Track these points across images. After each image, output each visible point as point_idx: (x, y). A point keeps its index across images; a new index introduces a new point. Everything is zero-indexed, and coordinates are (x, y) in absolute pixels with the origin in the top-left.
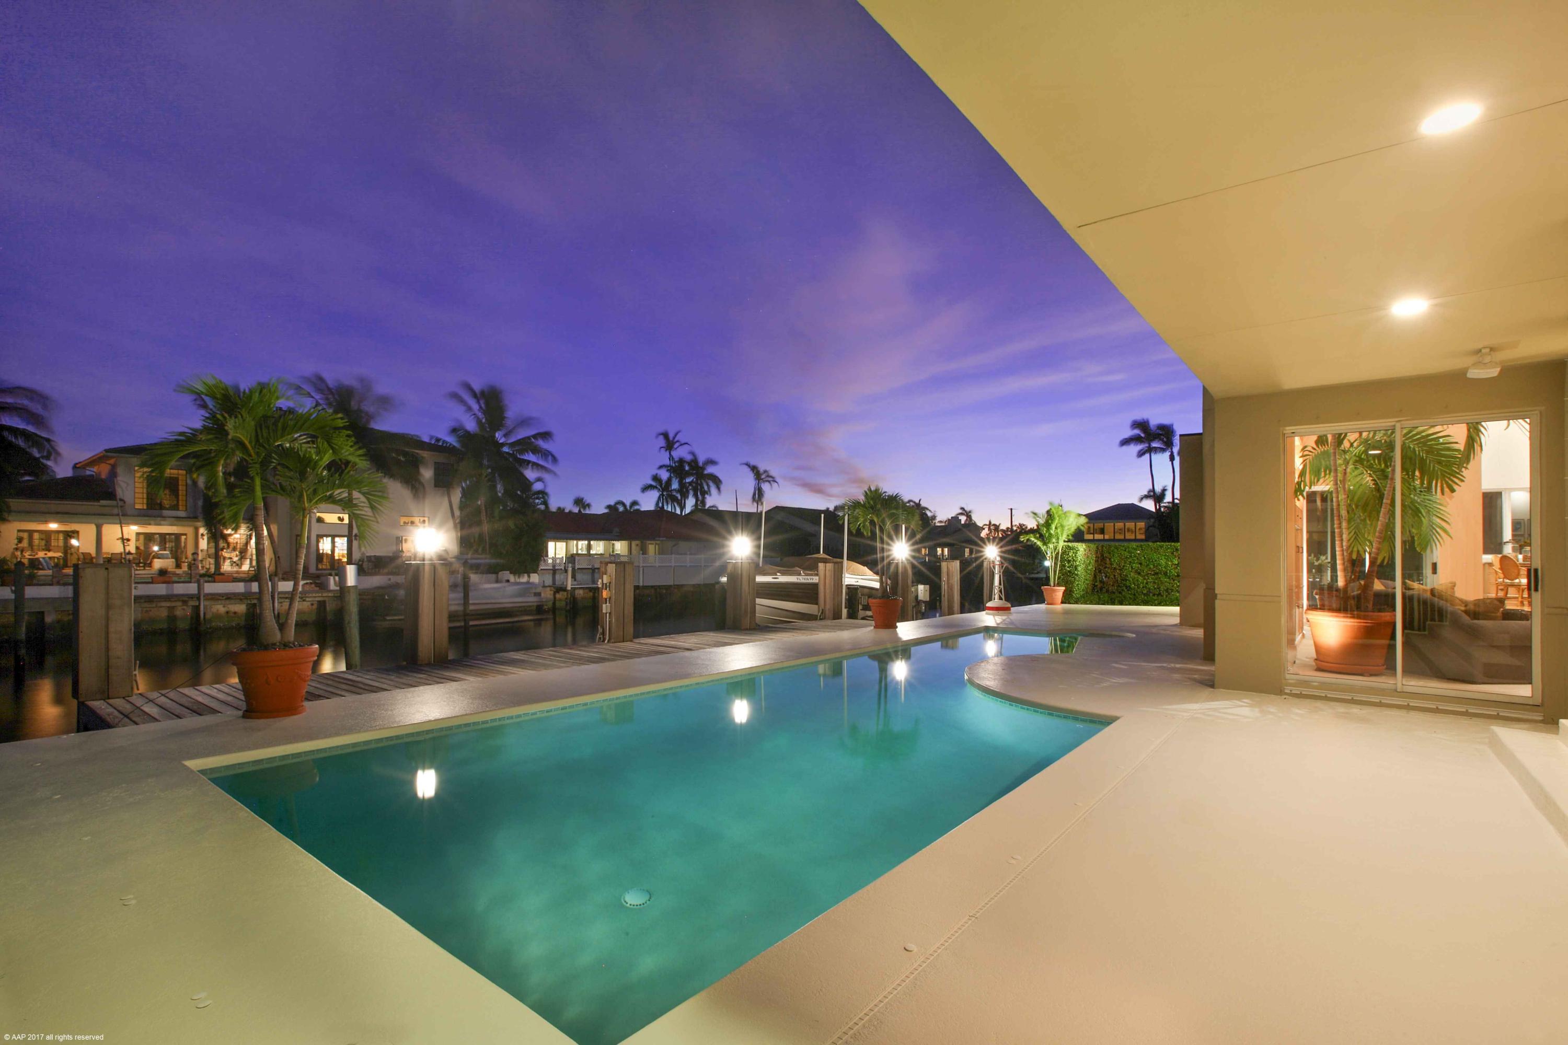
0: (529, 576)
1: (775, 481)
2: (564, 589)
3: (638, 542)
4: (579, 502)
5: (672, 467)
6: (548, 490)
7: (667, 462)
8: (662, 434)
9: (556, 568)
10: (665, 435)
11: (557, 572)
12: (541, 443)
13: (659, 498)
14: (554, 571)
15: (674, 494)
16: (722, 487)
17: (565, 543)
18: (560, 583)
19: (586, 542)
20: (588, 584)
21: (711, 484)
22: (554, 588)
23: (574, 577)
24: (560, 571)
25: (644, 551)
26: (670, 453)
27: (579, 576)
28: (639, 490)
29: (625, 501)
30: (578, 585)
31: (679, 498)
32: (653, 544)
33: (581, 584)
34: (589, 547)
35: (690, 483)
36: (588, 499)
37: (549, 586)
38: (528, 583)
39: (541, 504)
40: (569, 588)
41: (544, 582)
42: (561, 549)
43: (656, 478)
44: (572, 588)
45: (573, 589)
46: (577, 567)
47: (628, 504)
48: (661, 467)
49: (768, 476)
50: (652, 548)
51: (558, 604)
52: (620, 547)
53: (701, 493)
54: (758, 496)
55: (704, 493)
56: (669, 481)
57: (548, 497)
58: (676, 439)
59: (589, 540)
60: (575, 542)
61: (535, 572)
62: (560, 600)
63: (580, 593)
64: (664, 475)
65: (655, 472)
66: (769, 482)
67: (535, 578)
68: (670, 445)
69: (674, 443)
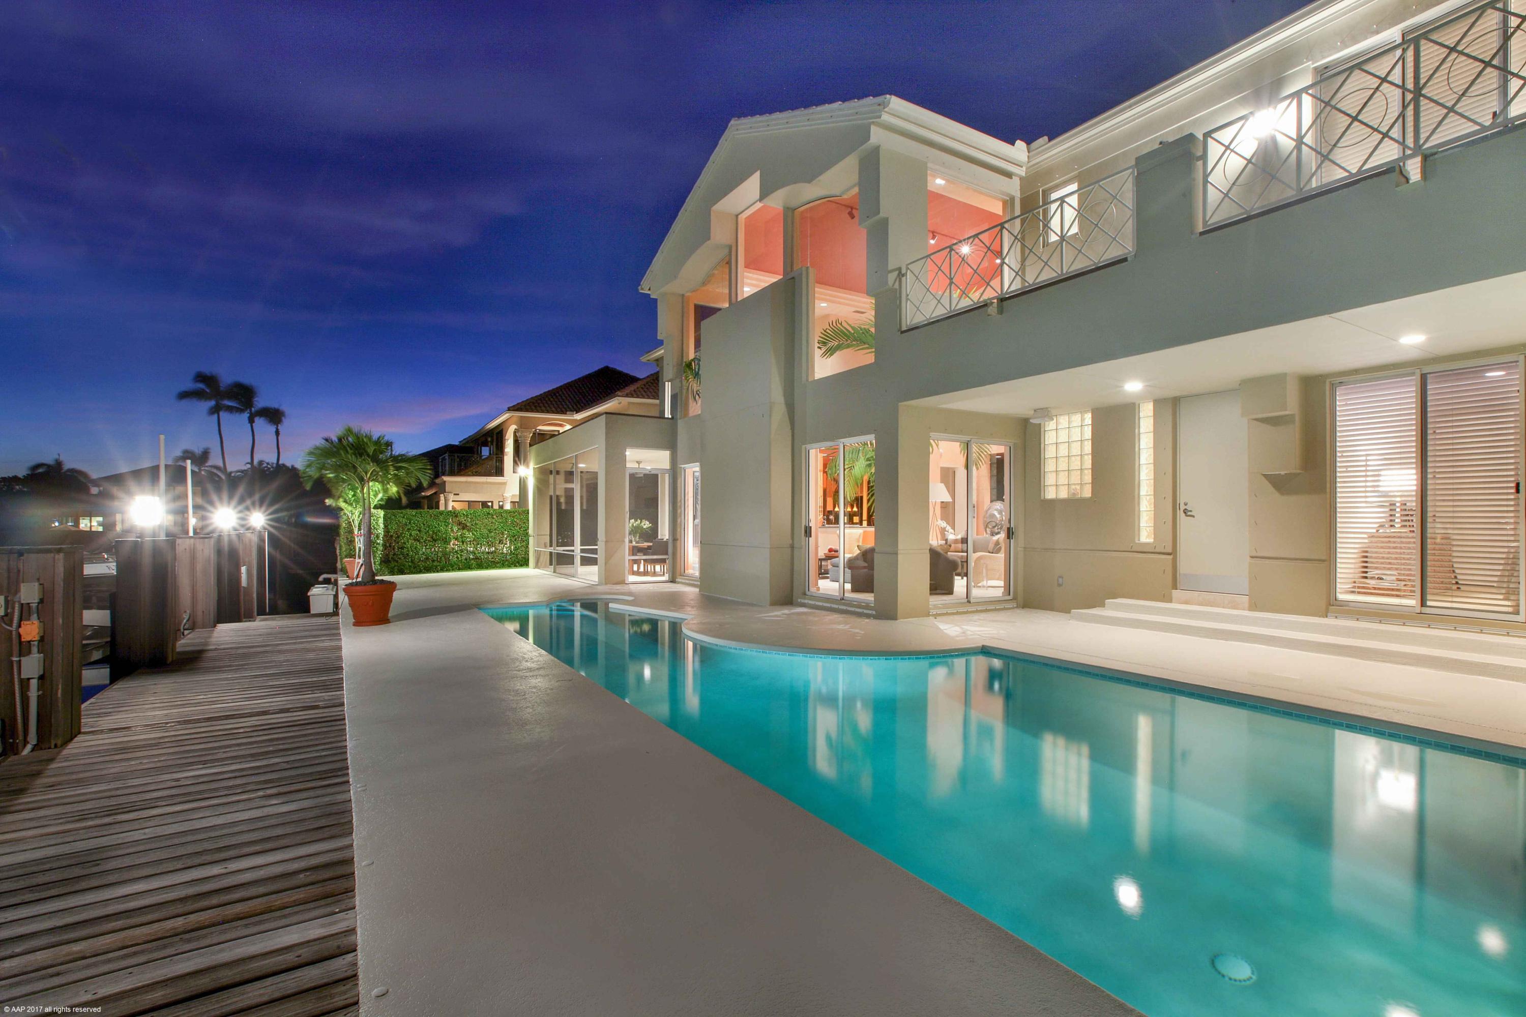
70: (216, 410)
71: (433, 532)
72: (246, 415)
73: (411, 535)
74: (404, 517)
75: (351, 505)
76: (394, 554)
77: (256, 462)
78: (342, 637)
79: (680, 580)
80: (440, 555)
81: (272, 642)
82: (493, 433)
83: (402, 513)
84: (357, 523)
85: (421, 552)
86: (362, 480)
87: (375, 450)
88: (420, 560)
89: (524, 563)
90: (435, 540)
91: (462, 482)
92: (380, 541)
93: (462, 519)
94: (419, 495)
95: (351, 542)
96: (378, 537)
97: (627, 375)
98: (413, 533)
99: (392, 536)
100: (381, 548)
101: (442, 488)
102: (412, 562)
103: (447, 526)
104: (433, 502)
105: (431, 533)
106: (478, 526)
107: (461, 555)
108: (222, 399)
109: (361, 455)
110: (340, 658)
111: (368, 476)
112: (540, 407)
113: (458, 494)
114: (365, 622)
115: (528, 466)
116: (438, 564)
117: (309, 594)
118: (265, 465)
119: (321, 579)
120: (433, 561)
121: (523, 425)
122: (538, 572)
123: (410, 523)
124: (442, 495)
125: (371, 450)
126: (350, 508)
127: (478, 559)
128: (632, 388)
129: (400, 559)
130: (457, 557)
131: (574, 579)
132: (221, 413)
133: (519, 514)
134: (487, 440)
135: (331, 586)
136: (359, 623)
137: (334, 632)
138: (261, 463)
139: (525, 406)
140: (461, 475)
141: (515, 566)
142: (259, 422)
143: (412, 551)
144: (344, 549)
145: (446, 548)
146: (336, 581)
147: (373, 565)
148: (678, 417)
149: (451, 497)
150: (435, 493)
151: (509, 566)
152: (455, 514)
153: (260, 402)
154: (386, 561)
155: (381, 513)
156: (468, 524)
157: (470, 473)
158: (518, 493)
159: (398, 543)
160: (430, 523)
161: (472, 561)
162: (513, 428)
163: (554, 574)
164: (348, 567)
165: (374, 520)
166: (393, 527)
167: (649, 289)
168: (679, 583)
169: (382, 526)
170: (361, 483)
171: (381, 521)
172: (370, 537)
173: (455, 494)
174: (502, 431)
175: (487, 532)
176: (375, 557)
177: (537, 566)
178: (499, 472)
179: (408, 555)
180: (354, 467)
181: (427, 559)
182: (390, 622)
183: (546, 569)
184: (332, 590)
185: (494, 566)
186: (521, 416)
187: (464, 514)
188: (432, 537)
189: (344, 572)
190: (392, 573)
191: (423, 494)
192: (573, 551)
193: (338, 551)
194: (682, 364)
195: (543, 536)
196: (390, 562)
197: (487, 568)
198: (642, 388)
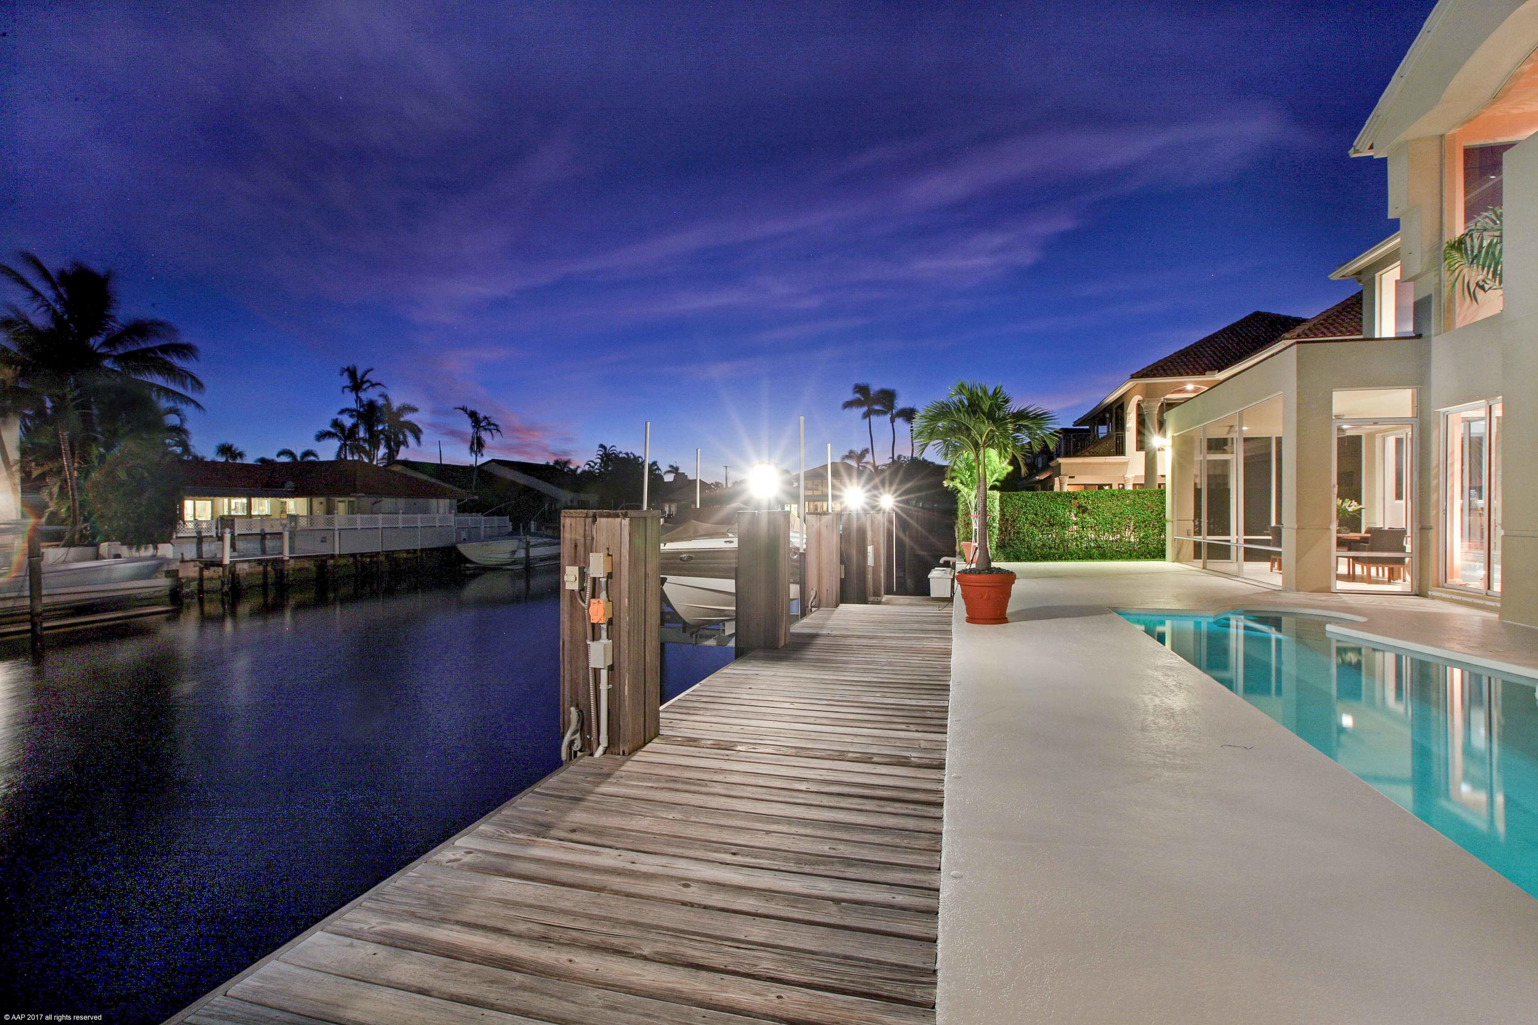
0: (156, 548)
1: (498, 430)
2: (220, 564)
3: (322, 499)
4: (225, 450)
5: (358, 412)
6: (187, 426)
7: (353, 405)
8: (348, 370)
9: (204, 534)
10: (352, 373)
11: (204, 539)
12: (177, 361)
13: (341, 448)
14: (200, 539)
15: (361, 443)
16: (423, 438)
17: (209, 503)
18: (210, 555)
19: (245, 500)
20: (255, 555)
21: (408, 433)
22: (201, 562)
23: (233, 546)
24: (210, 539)
25: (330, 510)
26: (357, 396)
27: (240, 545)
28: (313, 438)
29: (294, 450)
30: (239, 556)
31: (368, 448)
32: (344, 502)
33: (244, 556)
34: (249, 507)
35: (382, 432)
36: (239, 446)
37: (192, 561)
38: (154, 557)
39: (175, 445)
40: (227, 561)
41: (182, 554)
42: (204, 510)
43: (336, 424)
44: (231, 562)
45: (233, 563)
46: (237, 532)
47: (298, 456)
48: (342, 412)
49: (489, 424)
50: (341, 507)
51: (207, 585)
52: (295, 505)
53: (395, 444)
54: (477, 445)
55: (399, 444)
56: (355, 426)
57: (187, 436)
58: (365, 379)
59: (249, 496)
60: (226, 500)
61: (168, 540)
62: (211, 579)
63: (243, 568)
64: (348, 421)
65: (335, 416)
66: (490, 430)
67: (166, 550)
68: (357, 385)
69: (363, 382)
70: (867, 415)
71: (1050, 516)
72: (889, 416)
73: (1027, 519)
74: (1019, 500)
75: (967, 486)
76: (1010, 539)
77: (895, 457)
78: (954, 636)
79: (1435, 594)
80: (1058, 541)
81: (881, 632)
82: (1111, 410)
83: (1018, 495)
84: (973, 505)
85: (1037, 538)
86: (976, 445)
87: (991, 405)
88: (1036, 546)
89: (1160, 554)
90: (1052, 525)
91: (1079, 464)
92: (996, 525)
93: (1082, 502)
94: (1034, 479)
95: (968, 524)
96: (994, 520)
97: (1287, 318)
98: (1030, 517)
99: (1007, 520)
100: (997, 532)
101: (1057, 471)
102: (1028, 548)
103: (1065, 509)
104: (1047, 485)
105: (1048, 517)
106: (1100, 510)
107: (1081, 543)
108: (872, 404)
109: (974, 413)
110: (947, 670)
111: (983, 440)
112: (1171, 370)
113: (1073, 477)
114: (979, 619)
115: (1164, 435)
116: (1056, 551)
117: (929, 576)
118: (902, 459)
119: (942, 561)
120: (1051, 548)
121: (1149, 393)
122: (1177, 566)
123: (1026, 506)
124: (1057, 479)
125: (986, 406)
126: (966, 490)
127: (1101, 547)
128: (1299, 330)
129: (1016, 544)
130: (1077, 545)
131: (1238, 579)
132: (871, 417)
133: (1150, 495)
134: (1105, 416)
135: (949, 569)
136: (971, 619)
137: (943, 629)
138: (899, 457)
139: (1152, 371)
140: (1077, 456)
141: (1146, 558)
142: (899, 421)
143: (1028, 536)
144: (961, 532)
145: (1064, 534)
146: (954, 564)
147: (989, 550)
148: (1433, 332)
149: (1067, 480)
150: (1050, 477)
151: (1138, 558)
152: (1072, 496)
153: (901, 404)
154: (1001, 546)
155: (997, 494)
156: (1089, 507)
157: (1087, 453)
158: (1143, 473)
159: (1014, 527)
160: (1047, 506)
161: (1094, 550)
162: (1136, 398)
163: (1204, 571)
164: (965, 551)
165: (990, 502)
166: (1009, 509)
167: (1371, 147)
168: (1433, 598)
169: (998, 508)
170: (975, 450)
171: (997, 503)
172: (986, 519)
173: (1070, 477)
174: (1123, 404)
175: (1111, 516)
176: (991, 541)
177: (1177, 559)
178: (1120, 450)
179: (1024, 540)
180: (968, 429)
181: (1044, 545)
182: (1007, 622)
183: (1190, 563)
184: (950, 574)
185: (1119, 557)
186: (1147, 384)
187: (1084, 496)
188: (1049, 522)
189: (962, 555)
190: (1008, 559)
191: (1037, 478)
192: (1229, 541)
193: (956, 534)
194: (1440, 248)
195: (1186, 522)
196: (1005, 546)
197: (1111, 558)
198: (1322, 324)
